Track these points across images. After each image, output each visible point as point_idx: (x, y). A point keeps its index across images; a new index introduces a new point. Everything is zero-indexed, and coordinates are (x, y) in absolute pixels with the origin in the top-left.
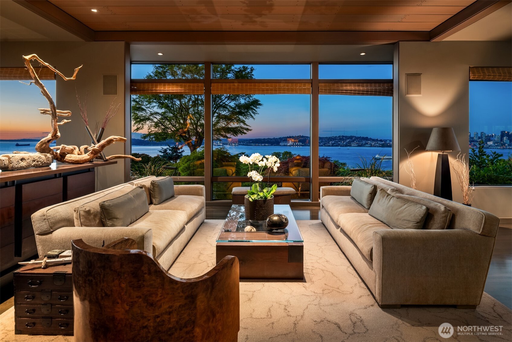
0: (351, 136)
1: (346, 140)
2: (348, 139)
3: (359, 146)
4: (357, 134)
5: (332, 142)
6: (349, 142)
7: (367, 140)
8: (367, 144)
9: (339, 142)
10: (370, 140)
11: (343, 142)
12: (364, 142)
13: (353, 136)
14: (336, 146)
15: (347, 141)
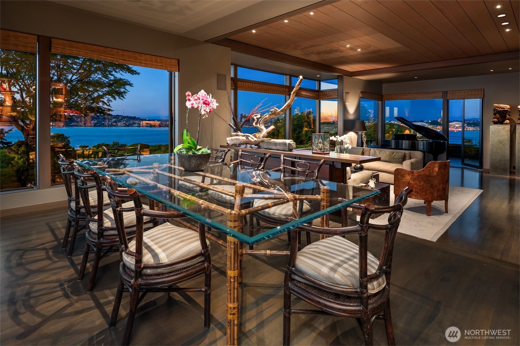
0: (117, 115)
1: (111, 119)
2: (114, 118)
3: (126, 126)
4: (124, 113)
5: (94, 122)
6: (115, 122)
7: (134, 120)
8: (135, 123)
9: (103, 121)
10: (138, 120)
11: (107, 121)
12: (131, 122)
13: (120, 115)
14: (100, 126)
15: (113, 121)
